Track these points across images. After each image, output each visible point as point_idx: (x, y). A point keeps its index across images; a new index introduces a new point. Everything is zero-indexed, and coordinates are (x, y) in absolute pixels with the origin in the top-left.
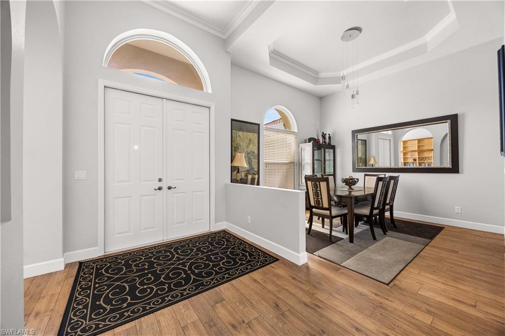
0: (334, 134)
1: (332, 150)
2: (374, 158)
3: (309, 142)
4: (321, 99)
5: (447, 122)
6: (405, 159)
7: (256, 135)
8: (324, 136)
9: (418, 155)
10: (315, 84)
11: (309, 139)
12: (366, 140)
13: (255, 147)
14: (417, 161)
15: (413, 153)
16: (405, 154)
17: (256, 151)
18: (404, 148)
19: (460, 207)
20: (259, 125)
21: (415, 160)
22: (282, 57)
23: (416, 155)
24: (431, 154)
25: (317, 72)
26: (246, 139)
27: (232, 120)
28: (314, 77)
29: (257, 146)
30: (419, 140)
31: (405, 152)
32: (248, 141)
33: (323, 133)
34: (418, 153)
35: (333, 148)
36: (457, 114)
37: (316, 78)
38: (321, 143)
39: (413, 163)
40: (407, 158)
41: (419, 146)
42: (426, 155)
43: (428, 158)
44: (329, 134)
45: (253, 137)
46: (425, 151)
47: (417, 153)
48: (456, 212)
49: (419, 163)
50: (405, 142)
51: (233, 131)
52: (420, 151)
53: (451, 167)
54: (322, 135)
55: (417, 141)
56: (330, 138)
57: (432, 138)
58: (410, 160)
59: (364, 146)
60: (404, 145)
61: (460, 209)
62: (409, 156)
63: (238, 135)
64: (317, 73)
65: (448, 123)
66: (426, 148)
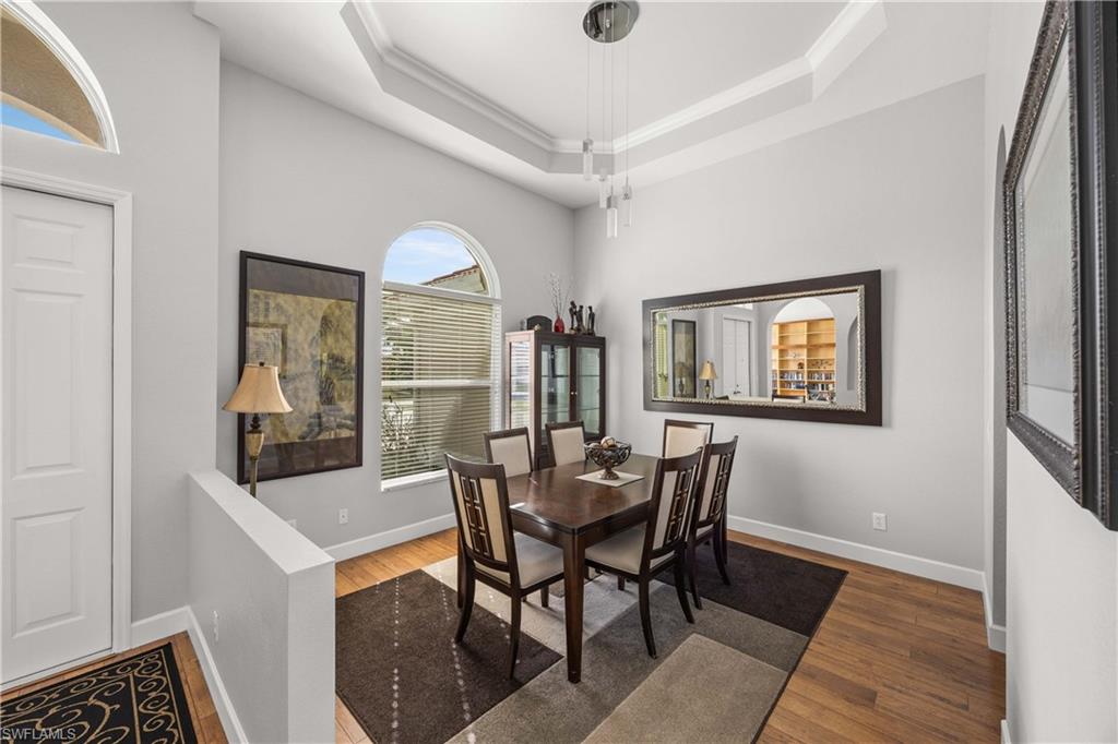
0: (602, 307)
1: (598, 350)
2: (712, 364)
3: (529, 328)
4: (575, 214)
5: (856, 291)
6: (782, 363)
7: (350, 307)
8: (576, 312)
9: (808, 356)
10: (548, 171)
11: (529, 320)
12: (694, 323)
13: (346, 343)
14: (806, 369)
15: (798, 351)
16: (782, 352)
17: (350, 355)
18: (782, 339)
19: (883, 515)
20: (360, 275)
21: (801, 365)
22: (427, 73)
23: (804, 356)
24: (832, 354)
25: (552, 137)
26: (308, 317)
27: (245, 256)
28: (545, 151)
29: (354, 340)
30: (811, 324)
31: (782, 347)
32: (317, 325)
33: (572, 303)
34: (809, 350)
35: (601, 344)
36: (879, 271)
37: (549, 152)
38: (567, 331)
39: (798, 373)
40: (787, 361)
41: (809, 336)
42: (822, 355)
43: (827, 362)
44: (590, 308)
45: (337, 312)
46: (821, 346)
47: (805, 350)
48: (875, 526)
49: (809, 372)
50: (783, 326)
51: (252, 292)
52: (812, 347)
53: (864, 410)
54: (571, 310)
55: (806, 324)
56: (592, 316)
57: (832, 319)
58: (793, 367)
59: (690, 336)
60: (781, 332)
61: (883, 521)
62: (790, 356)
63: (272, 305)
64: (550, 138)
65: (858, 294)
66: (823, 340)
